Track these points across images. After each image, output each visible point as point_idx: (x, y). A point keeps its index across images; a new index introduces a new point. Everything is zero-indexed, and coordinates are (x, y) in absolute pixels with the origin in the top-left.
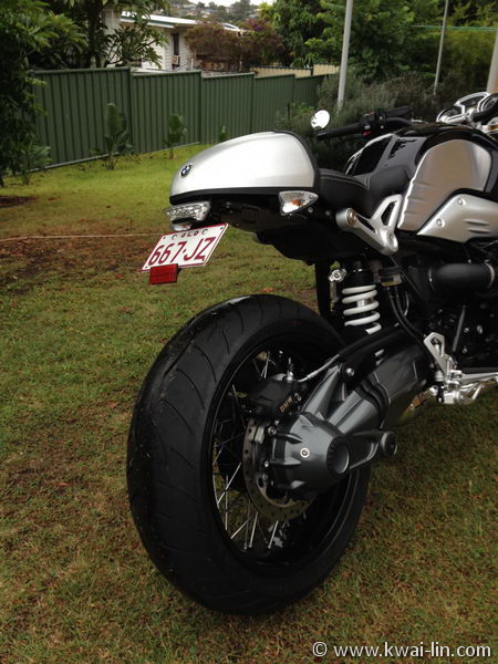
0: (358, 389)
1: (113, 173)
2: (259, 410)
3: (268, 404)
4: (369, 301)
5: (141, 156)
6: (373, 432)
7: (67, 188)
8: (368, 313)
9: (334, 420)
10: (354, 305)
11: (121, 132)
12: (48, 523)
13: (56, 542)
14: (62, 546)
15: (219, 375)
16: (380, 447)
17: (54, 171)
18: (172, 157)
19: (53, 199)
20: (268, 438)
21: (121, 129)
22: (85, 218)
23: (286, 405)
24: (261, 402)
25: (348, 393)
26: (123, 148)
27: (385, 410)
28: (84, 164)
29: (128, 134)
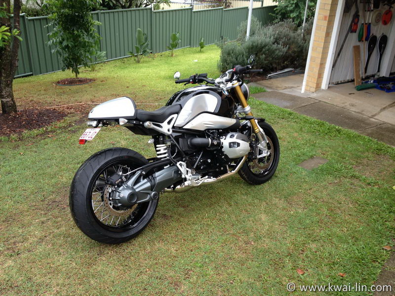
0: (148, 178)
1: (138, 65)
2: (109, 183)
3: (112, 181)
4: (165, 149)
5: (156, 55)
6: (150, 192)
7: (112, 75)
8: (165, 153)
9: (135, 187)
10: (159, 151)
11: (144, 43)
12: (57, 217)
13: (57, 222)
14: (59, 224)
15: (95, 171)
16: (151, 196)
17: (109, 63)
18: (172, 56)
19: (103, 81)
20: (113, 191)
21: (144, 42)
22: (115, 93)
23: (118, 181)
24: (111, 180)
25: (144, 179)
26: (144, 52)
27: (154, 185)
28: (125, 59)
29: (148, 44)
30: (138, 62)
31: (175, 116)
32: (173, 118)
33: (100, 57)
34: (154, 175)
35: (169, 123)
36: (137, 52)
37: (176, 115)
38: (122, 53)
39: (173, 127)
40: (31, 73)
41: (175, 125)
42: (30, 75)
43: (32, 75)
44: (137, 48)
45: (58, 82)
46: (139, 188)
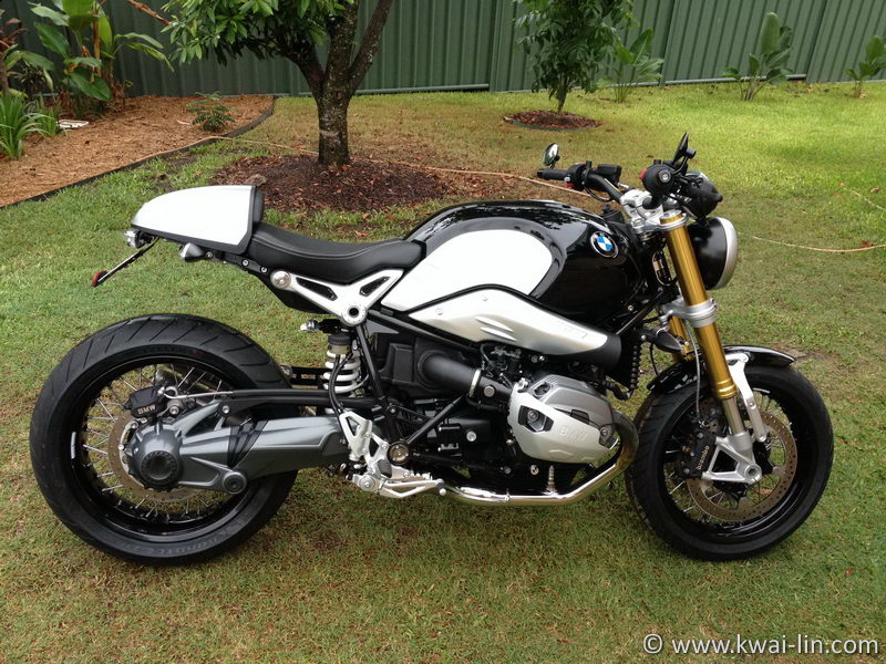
0: (236, 428)
1: (749, 105)
6: (222, 466)
11: (778, 53)
16: (220, 479)
17: (674, 88)
19: (613, 130)
21: (779, 49)
23: (146, 410)
26: (773, 74)
27: (243, 453)
28: (721, 86)
29: (787, 57)
30: (749, 97)
31: (395, 274)
32: (387, 278)
33: (645, 71)
34: (260, 424)
35: (367, 290)
36: (752, 72)
37: (399, 273)
38: (708, 68)
39: (377, 305)
40: (487, 85)
41: (383, 302)
42: (482, 90)
43: (487, 89)
44: (753, 61)
45: (517, 116)
46: (195, 447)
